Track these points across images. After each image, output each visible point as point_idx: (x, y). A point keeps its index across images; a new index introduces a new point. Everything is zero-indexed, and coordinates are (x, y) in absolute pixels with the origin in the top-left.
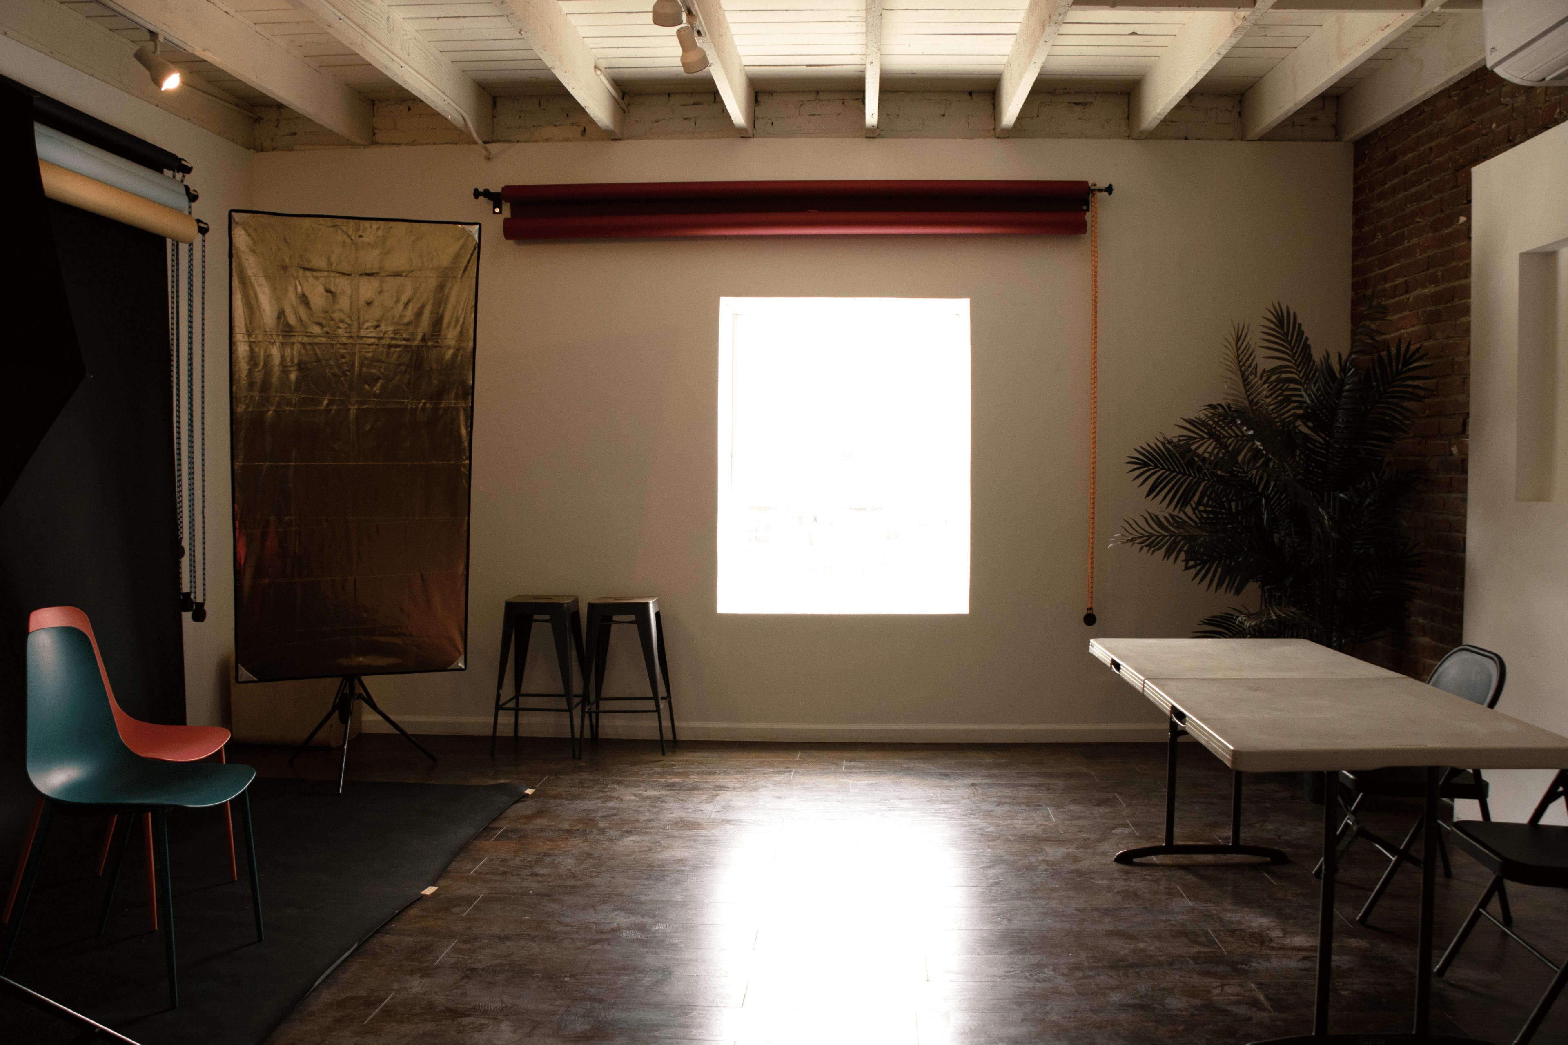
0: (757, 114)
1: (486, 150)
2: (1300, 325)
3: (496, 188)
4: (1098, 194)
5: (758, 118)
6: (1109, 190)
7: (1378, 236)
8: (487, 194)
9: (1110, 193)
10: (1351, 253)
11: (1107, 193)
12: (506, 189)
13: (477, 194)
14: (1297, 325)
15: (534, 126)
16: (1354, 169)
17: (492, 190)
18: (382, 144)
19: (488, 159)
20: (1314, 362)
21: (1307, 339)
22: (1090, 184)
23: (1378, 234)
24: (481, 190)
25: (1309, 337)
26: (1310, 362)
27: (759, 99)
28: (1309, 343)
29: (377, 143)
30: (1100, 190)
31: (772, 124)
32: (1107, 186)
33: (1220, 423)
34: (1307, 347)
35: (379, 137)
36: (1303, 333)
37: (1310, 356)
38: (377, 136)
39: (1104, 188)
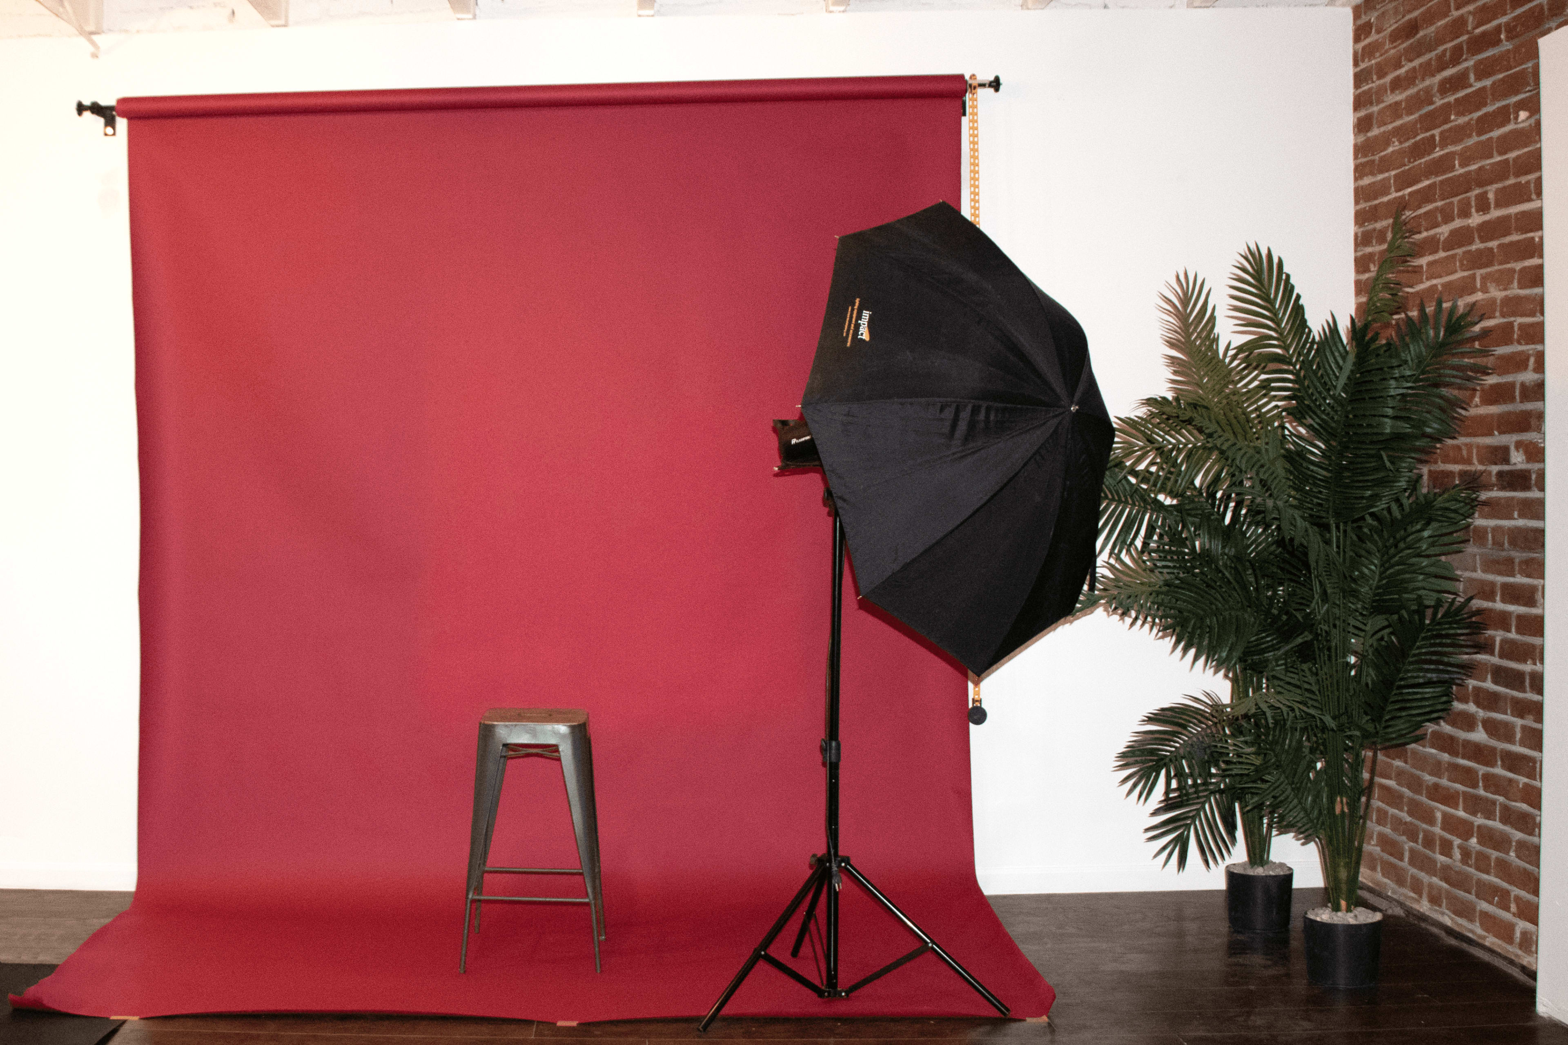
1: (93, 43)
2: (1288, 276)
3: (108, 100)
4: (980, 91)
6: (996, 84)
7: (1394, 142)
8: (96, 109)
9: (997, 89)
10: (1352, 167)
11: (992, 90)
12: (123, 101)
13: (81, 108)
14: (1284, 277)
15: (161, 9)
16: (1354, 46)
17: (102, 103)
19: (95, 56)
20: (1310, 331)
21: (1298, 297)
22: (967, 77)
23: (1393, 140)
24: (87, 102)
25: (1300, 293)
26: (1303, 333)
28: (1301, 302)
30: (982, 85)
32: (992, 78)
33: (1163, 425)
34: (1299, 310)
36: (1293, 287)
37: (1304, 322)
39: (987, 82)
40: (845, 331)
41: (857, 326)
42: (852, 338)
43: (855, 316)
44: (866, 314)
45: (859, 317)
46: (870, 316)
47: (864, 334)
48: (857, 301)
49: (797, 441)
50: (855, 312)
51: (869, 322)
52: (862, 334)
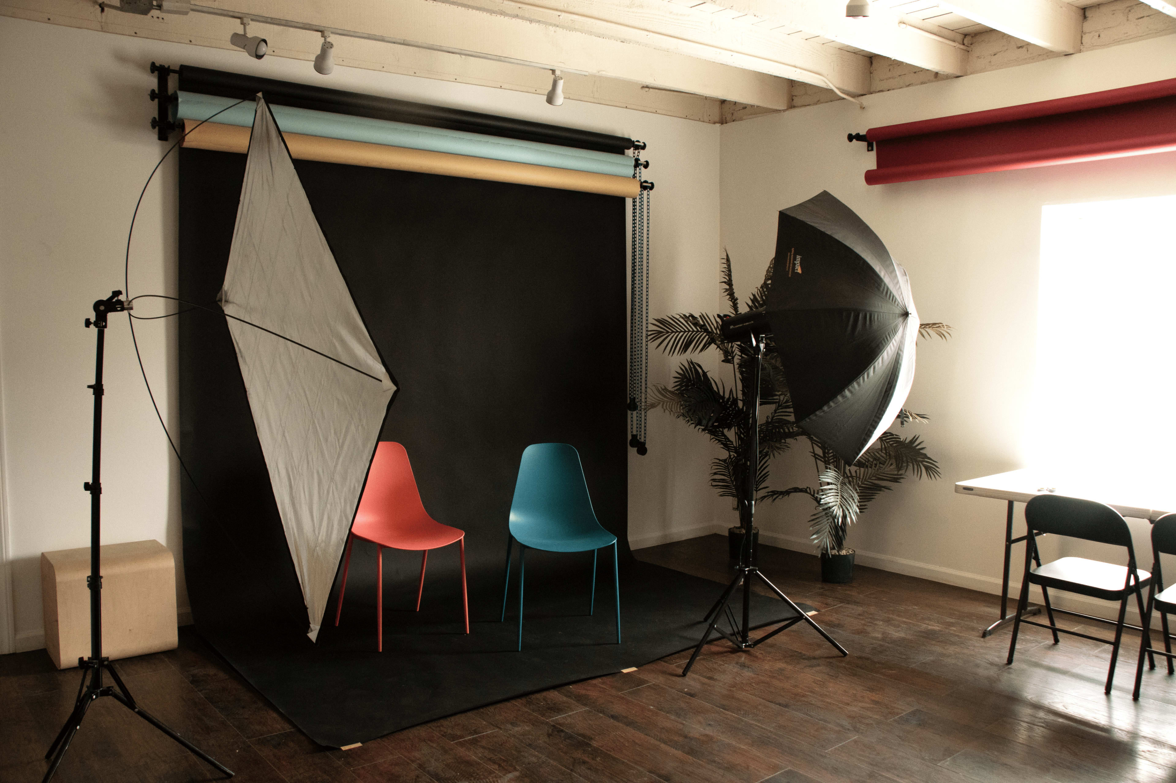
0: (1085, 30)
3: (864, 131)
5: (1085, 34)
8: (859, 137)
13: (851, 138)
15: (899, 76)
17: (861, 134)
18: (798, 107)
19: (862, 108)
24: (854, 135)
27: (1087, 14)
29: (794, 107)
31: (1099, 36)
35: (797, 101)
38: (794, 101)
40: (787, 267)
41: (794, 264)
42: (792, 272)
43: (792, 258)
44: (799, 257)
45: (795, 259)
46: (801, 258)
47: (799, 271)
48: (793, 249)
49: (734, 327)
50: (792, 256)
51: (800, 262)
52: (797, 269)
